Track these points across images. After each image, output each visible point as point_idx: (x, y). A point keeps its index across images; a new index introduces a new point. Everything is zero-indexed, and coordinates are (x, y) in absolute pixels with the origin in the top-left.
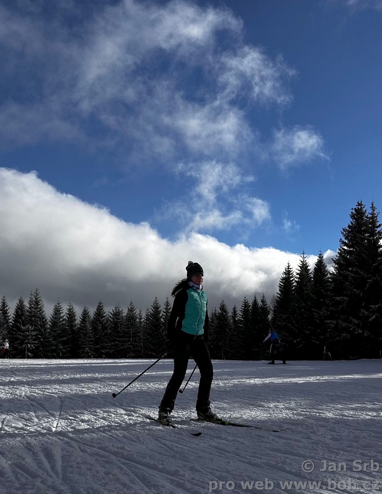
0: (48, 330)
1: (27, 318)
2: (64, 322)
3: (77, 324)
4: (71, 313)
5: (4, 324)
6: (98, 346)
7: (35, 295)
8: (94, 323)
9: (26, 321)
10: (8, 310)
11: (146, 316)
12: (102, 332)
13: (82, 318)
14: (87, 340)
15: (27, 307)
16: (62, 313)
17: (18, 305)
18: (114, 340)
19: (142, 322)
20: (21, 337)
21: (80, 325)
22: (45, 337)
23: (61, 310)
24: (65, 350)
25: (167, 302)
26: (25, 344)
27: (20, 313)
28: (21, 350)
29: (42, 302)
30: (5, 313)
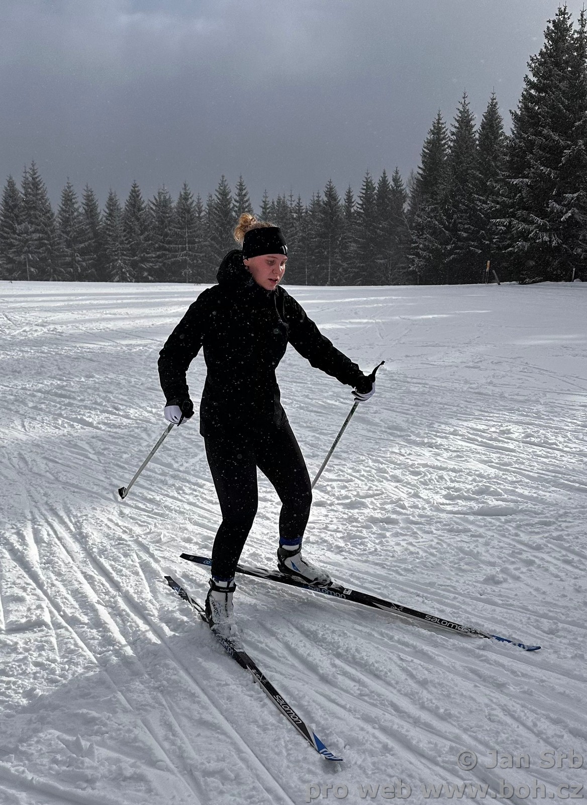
0: (58, 231)
1: (23, 211)
2: (81, 218)
3: (101, 220)
4: (90, 204)
6: (135, 258)
7: (32, 173)
8: (128, 219)
9: (21, 216)
11: (208, 207)
12: (141, 234)
13: (107, 211)
14: (118, 248)
15: (21, 193)
16: (77, 202)
17: (7, 190)
18: (160, 248)
19: (203, 216)
20: (17, 243)
21: (105, 222)
22: (54, 242)
23: (74, 198)
24: (86, 264)
25: (241, 185)
26: (25, 253)
27: (11, 203)
28: (20, 262)
29: (43, 184)
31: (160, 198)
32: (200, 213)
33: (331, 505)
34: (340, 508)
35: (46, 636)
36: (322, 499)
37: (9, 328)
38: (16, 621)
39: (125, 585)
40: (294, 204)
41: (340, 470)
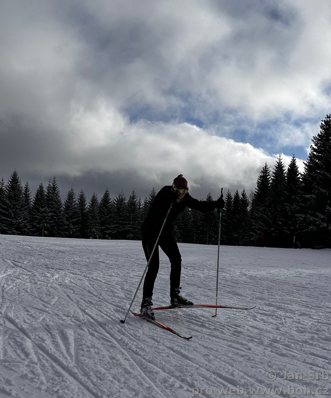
0: (62, 212)
1: (45, 201)
2: (76, 206)
3: (87, 208)
4: (82, 199)
5: (25, 205)
6: (103, 227)
7: (53, 182)
8: (101, 207)
9: (44, 204)
10: (29, 194)
11: (144, 204)
12: (107, 216)
13: (91, 203)
14: (94, 222)
15: (46, 192)
16: (75, 198)
17: (38, 190)
18: (117, 223)
19: (141, 208)
20: (40, 217)
21: (89, 209)
22: (59, 218)
23: (74, 196)
24: (76, 230)
26: (43, 223)
27: (40, 197)
28: (39, 228)
29: (58, 188)
30: (27, 196)
31: (119, 198)
32: (140, 206)
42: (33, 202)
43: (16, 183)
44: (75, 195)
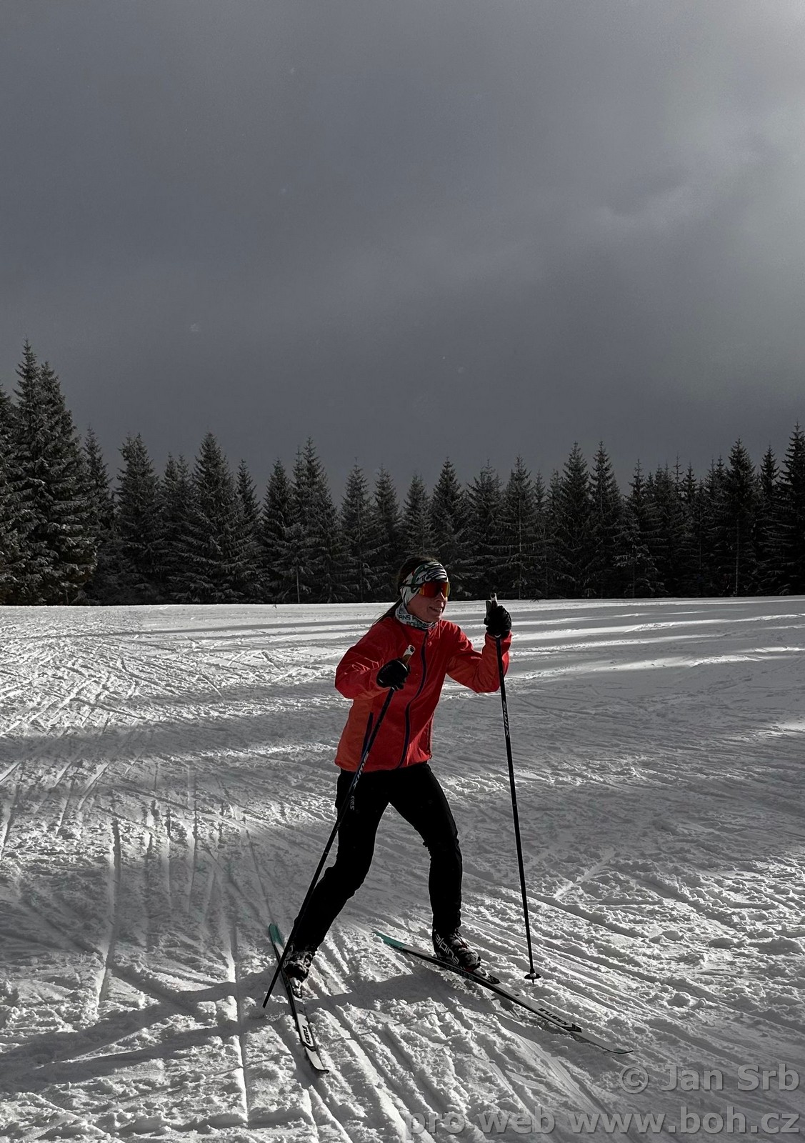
0: (341, 533)
1: (294, 508)
3: (400, 516)
4: (384, 493)
5: (247, 522)
7: (307, 454)
8: (437, 512)
9: (292, 515)
11: (551, 490)
12: (455, 533)
13: (410, 502)
15: (292, 482)
16: (367, 492)
17: (273, 479)
18: (482, 551)
19: (543, 503)
20: (284, 551)
21: (407, 519)
22: (334, 549)
23: (363, 487)
24: (378, 577)
26: (295, 565)
27: (278, 497)
28: (288, 578)
29: (321, 469)
30: (247, 498)
31: (482, 479)
32: (540, 498)
33: (740, 945)
34: (755, 951)
35: (305, 1135)
36: (725, 936)
37: (270, 672)
38: (264, 1109)
39: (420, 1061)
40: (682, 478)
41: (753, 889)
42: (265, 513)
43: (215, 466)
44: (365, 484)
